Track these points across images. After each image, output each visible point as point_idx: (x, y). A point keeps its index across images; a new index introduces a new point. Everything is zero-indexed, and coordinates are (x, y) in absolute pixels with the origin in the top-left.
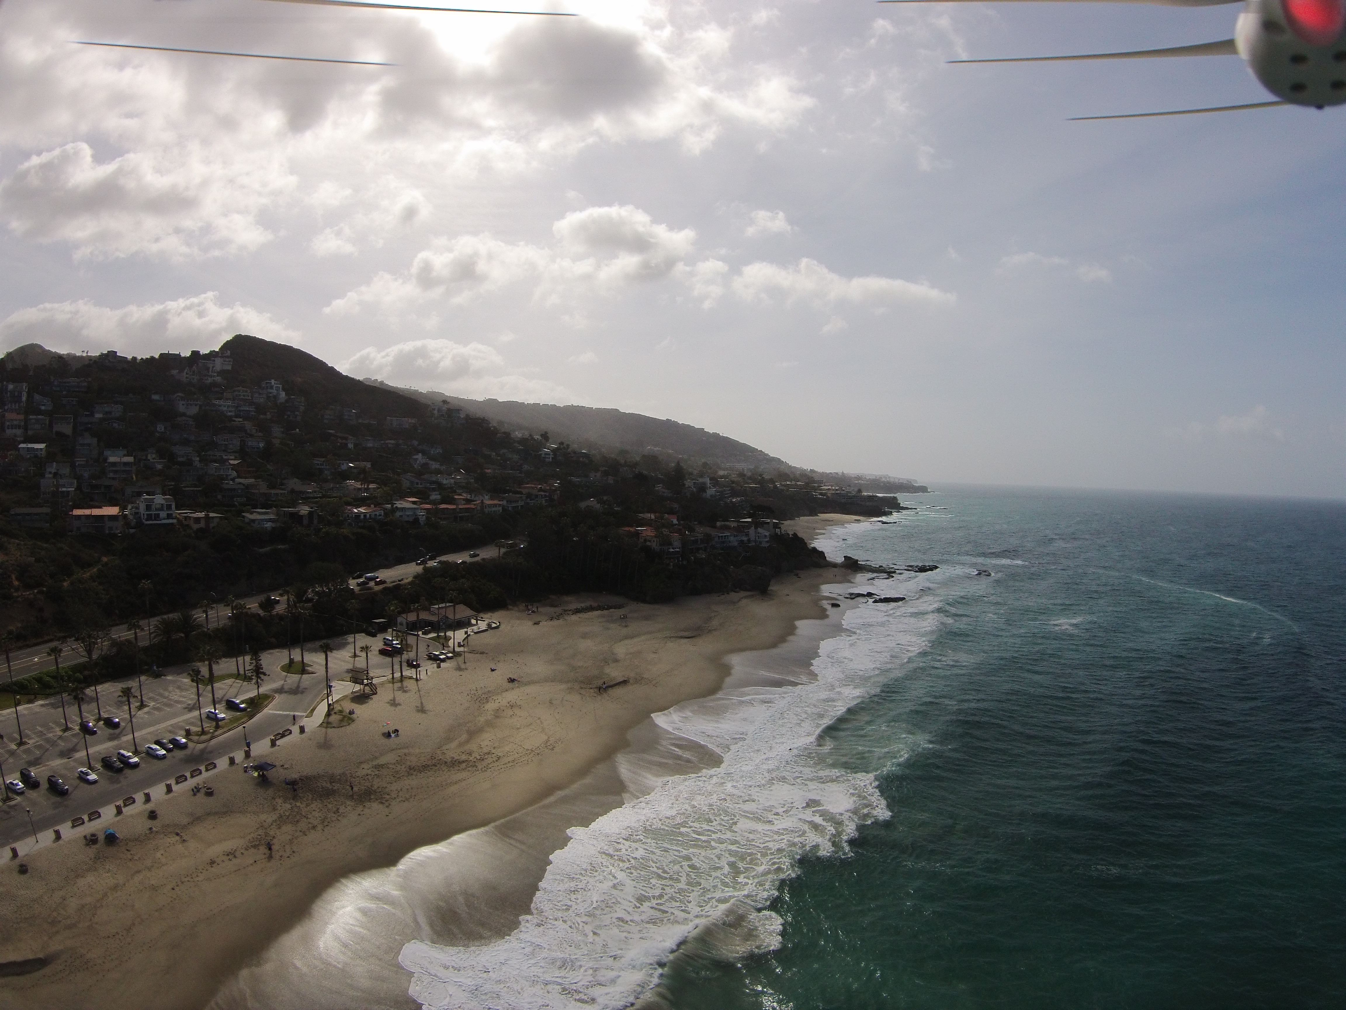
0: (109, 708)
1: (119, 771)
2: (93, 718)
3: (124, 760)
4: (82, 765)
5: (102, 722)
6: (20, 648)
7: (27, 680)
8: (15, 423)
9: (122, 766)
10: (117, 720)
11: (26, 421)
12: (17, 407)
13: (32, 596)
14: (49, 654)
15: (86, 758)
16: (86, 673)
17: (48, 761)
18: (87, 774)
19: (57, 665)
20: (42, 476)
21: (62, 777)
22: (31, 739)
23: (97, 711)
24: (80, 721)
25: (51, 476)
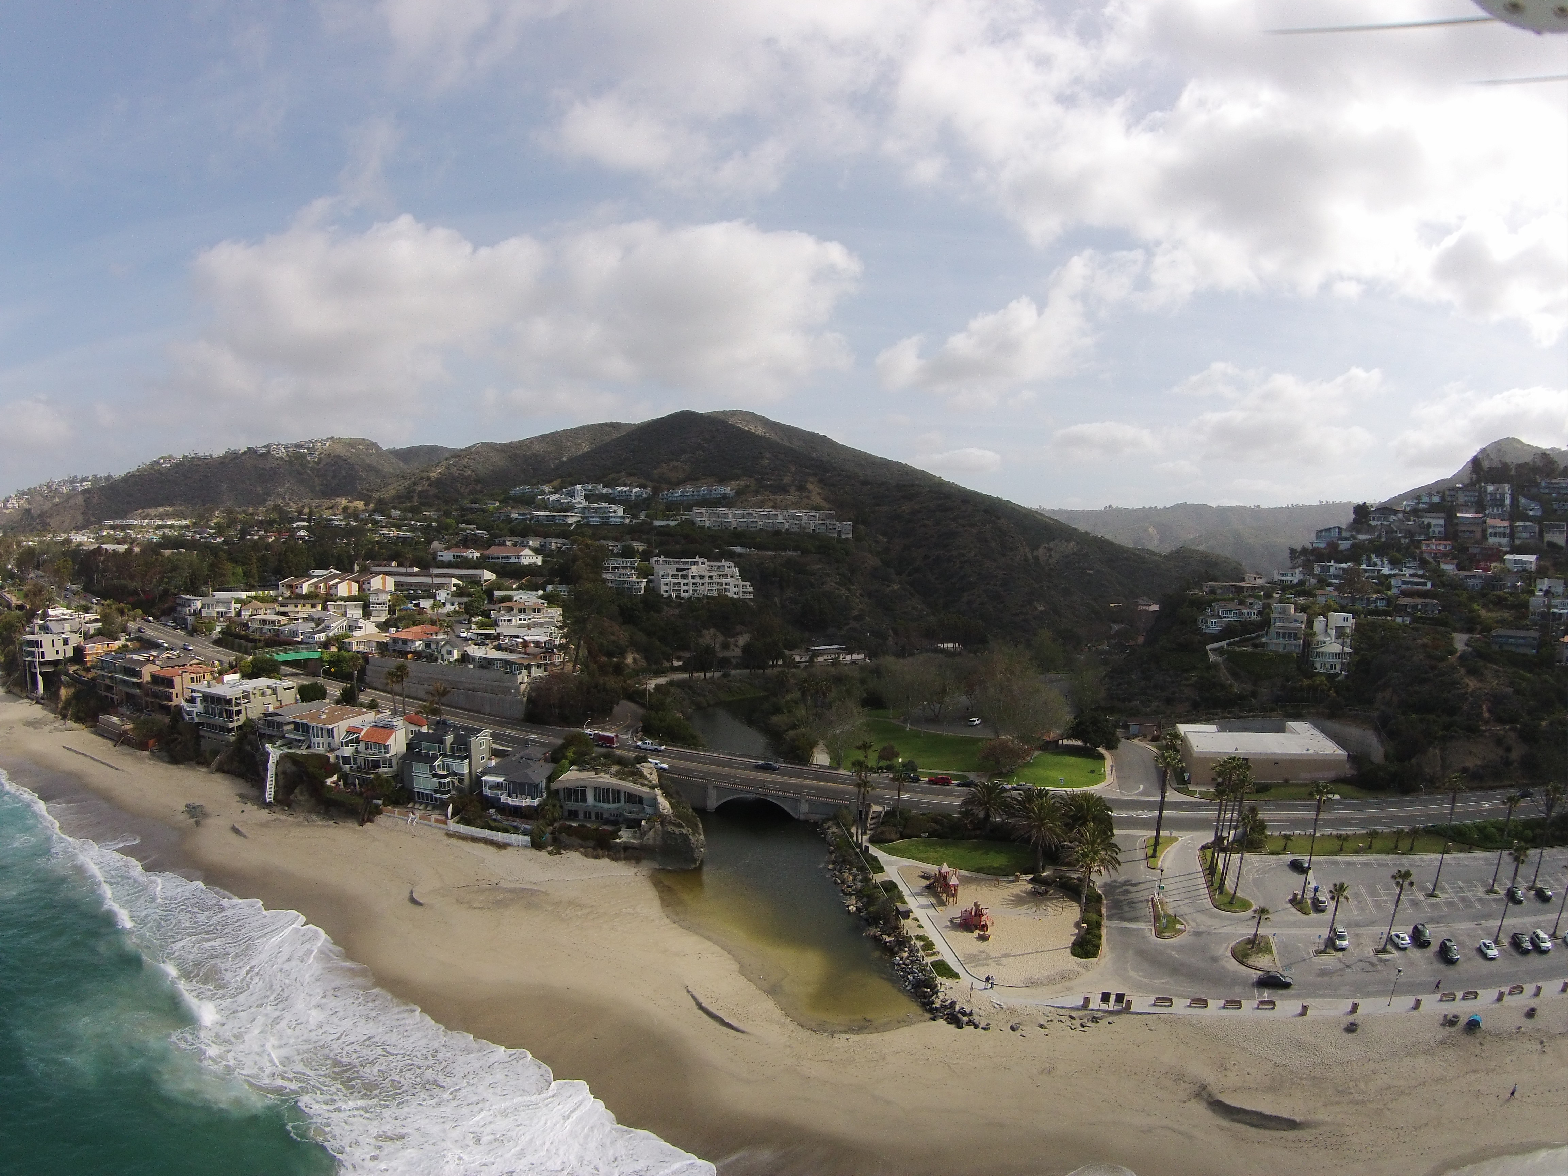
0: (1547, 877)
1: (1526, 952)
2: (1526, 885)
3: (1535, 941)
4: (1489, 935)
5: (1533, 892)
6: (1472, 789)
7: (1468, 827)
8: (1498, 530)
9: (1530, 947)
10: (1550, 893)
11: (1512, 528)
12: (1500, 512)
13: (1502, 732)
14: (1504, 803)
15: (1497, 929)
16: (1538, 831)
17: (1453, 922)
18: (1488, 947)
19: (1509, 818)
20: (1532, 593)
21: (1459, 943)
22: (1446, 893)
23: (1533, 878)
24: (1510, 885)
25: (1541, 594)
